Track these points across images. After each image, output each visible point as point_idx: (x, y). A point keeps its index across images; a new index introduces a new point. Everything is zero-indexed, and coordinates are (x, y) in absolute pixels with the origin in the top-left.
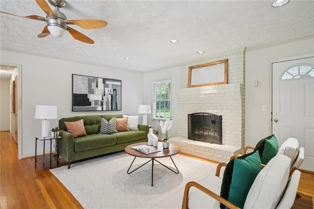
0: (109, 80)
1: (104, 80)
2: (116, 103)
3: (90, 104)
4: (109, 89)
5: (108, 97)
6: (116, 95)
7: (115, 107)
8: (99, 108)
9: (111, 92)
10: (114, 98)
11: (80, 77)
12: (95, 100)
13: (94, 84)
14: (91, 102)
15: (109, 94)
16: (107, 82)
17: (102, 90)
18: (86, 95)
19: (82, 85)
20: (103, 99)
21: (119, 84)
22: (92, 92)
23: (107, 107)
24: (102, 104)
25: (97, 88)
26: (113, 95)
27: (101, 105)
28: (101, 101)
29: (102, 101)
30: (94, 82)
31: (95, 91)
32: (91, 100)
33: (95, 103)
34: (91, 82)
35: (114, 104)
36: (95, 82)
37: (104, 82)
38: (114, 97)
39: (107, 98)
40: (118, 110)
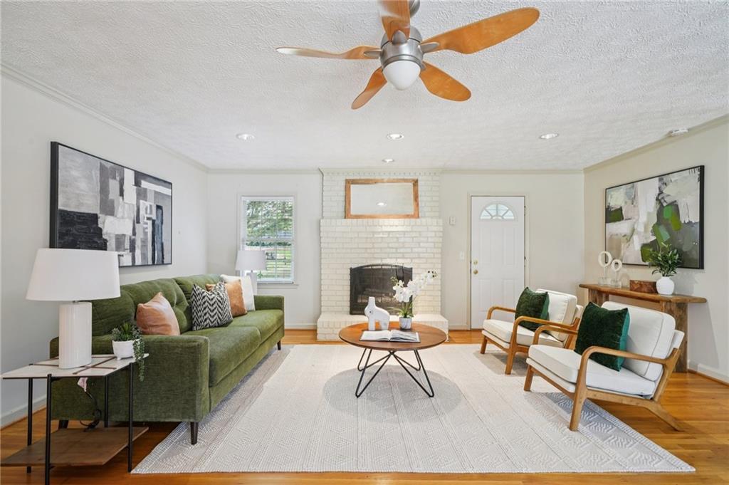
0: (149, 179)
1: (139, 176)
2: (162, 244)
3: (103, 244)
4: (148, 204)
5: (145, 226)
6: (162, 223)
7: (161, 255)
8: (127, 259)
9: (151, 213)
10: (158, 230)
11: (79, 159)
12: (117, 233)
13: (113, 185)
14: (106, 239)
15: (148, 219)
16: (144, 184)
17: (133, 205)
18: (94, 218)
20: (134, 234)
21: (168, 192)
22: (109, 208)
23: (144, 256)
24: (132, 248)
25: (121, 198)
26: (156, 223)
27: (131, 251)
28: (130, 238)
29: (133, 237)
30: (114, 178)
31: (118, 207)
32: (107, 233)
33: (116, 241)
34: (108, 178)
35: (158, 246)
36: (118, 178)
37: (137, 183)
38: (158, 227)
39: (144, 229)
40: (165, 262)
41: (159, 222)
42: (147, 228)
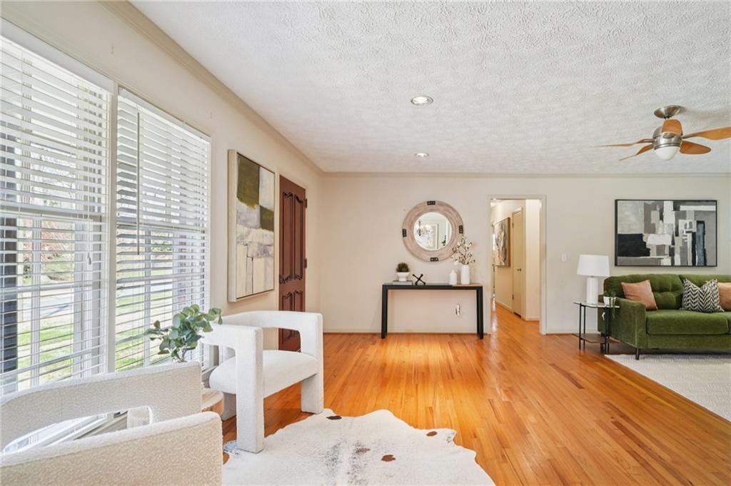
0: (688, 203)
1: (677, 204)
2: (704, 251)
3: (647, 253)
4: (687, 222)
5: (685, 238)
6: (704, 234)
7: (702, 259)
8: (666, 261)
9: (691, 227)
10: (699, 240)
11: (629, 204)
12: (657, 244)
13: (655, 215)
14: (649, 249)
15: (687, 232)
16: (682, 208)
17: (672, 225)
18: (641, 236)
19: (632, 219)
20: (673, 243)
21: (712, 208)
22: (651, 229)
23: (683, 259)
24: (672, 253)
25: (661, 222)
26: (696, 234)
27: (670, 256)
28: (670, 247)
29: (672, 246)
30: (655, 209)
31: (658, 227)
32: (650, 245)
33: (657, 251)
34: (650, 211)
35: (699, 252)
36: (658, 209)
37: (676, 208)
38: (699, 237)
39: (683, 240)
40: (708, 264)
41: (701, 233)
42: (686, 239)
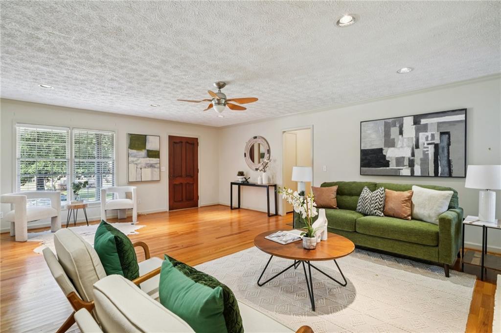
0: (429, 116)
1: (417, 119)
2: (449, 162)
3: (387, 164)
4: (429, 134)
5: (425, 149)
6: (449, 144)
7: (447, 169)
8: (406, 171)
9: (433, 138)
10: (443, 151)
11: (371, 124)
12: (397, 156)
13: (394, 131)
14: (389, 161)
15: (429, 144)
16: (423, 121)
17: (413, 138)
18: (381, 150)
19: (374, 136)
20: (413, 155)
21: (462, 117)
22: (391, 143)
23: (424, 170)
24: (411, 164)
25: (400, 136)
26: (440, 145)
27: (410, 166)
28: (409, 158)
29: (413, 158)
30: (395, 126)
31: (398, 141)
32: (389, 157)
33: (396, 162)
34: (390, 128)
35: (442, 163)
36: (398, 125)
37: (416, 122)
38: (443, 148)
39: (424, 152)
40: (453, 175)
41: (445, 144)
42: (428, 151)
